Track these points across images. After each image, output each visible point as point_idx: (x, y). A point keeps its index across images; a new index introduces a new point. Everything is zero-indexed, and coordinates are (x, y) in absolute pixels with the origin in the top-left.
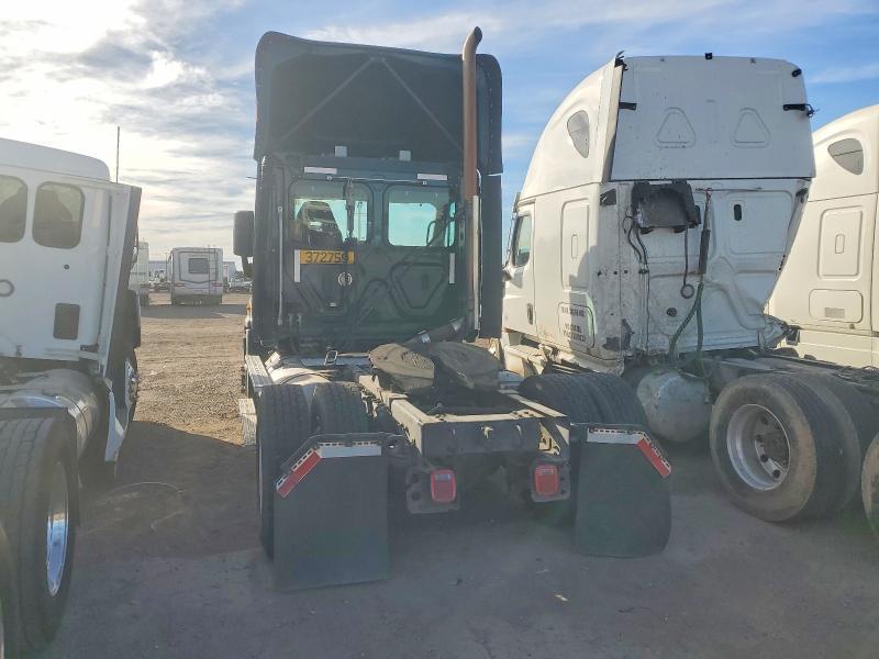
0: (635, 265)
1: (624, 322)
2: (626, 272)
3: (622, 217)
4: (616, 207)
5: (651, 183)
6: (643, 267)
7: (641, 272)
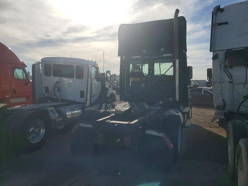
0: (227, 79)
1: (224, 100)
2: (224, 82)
3: (221, 62)
4: (218, 60)
5: (233, 50)
6: (231, 80)
7: (230, 82)
